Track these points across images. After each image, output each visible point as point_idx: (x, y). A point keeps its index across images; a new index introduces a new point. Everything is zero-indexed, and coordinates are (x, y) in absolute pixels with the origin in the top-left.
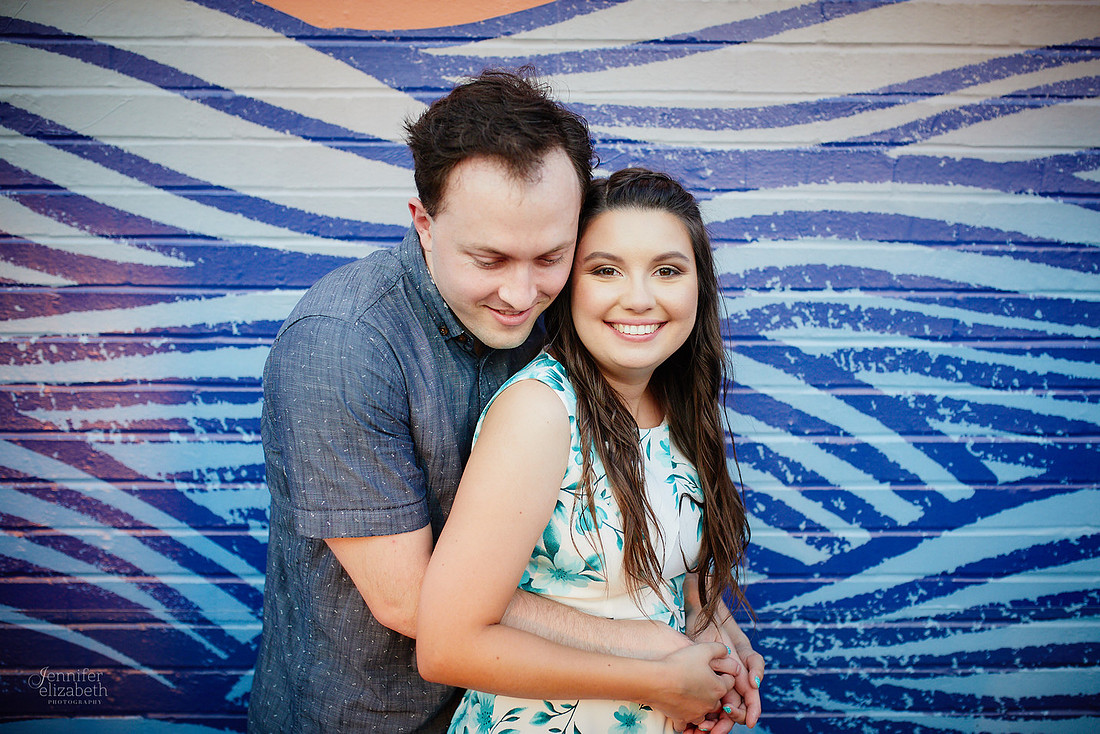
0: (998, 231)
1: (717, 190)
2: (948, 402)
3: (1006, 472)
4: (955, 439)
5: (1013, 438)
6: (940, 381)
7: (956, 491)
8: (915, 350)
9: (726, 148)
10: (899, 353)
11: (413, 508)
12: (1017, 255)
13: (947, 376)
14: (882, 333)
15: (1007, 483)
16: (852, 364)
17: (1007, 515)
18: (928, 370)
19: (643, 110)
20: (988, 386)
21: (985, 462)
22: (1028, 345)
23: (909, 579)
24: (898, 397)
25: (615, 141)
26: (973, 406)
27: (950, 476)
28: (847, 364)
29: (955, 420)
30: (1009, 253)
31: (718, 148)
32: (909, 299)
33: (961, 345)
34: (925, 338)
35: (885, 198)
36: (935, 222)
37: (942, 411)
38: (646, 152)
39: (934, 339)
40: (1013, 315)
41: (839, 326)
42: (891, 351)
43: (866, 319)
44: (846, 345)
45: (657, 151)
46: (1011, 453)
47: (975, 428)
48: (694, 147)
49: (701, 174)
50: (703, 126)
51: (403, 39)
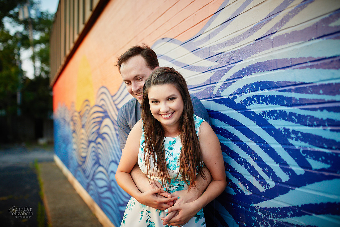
0: (304, 58)
1: (236, 63)
2: (295, 132)
3: (316, 165)
4: (297, 147)
5: (317, 149)
6: (290, 123)
7: (299, 171)
8: (282, 111)
9: (237, 49)
10: (278, 112)
12: (311, 67)
13: (293, 121)
14: (273, 105)
15: (316, 170)
16: (267, 117)
17: (316, 185)
18: (286, 118)
19: (222, 43)
20: (306, 125)
21: (307, 159)
22: (317, 106)
23: (287, 206)
24: (279, 129)
25: (219, 54)
26: (302, 133)
27: (296, 164)
28: (266, 117)
29: (296, 140)
30: (308, 66)
31: (235, 49)
32: (279, 91)
33: (296, 108)
34: (285, 105)
35: (271, 54)
36: (284, 59)
37: (292, 136)
38: (223, 55)
39: (287, 106)
40: (312, 93)
41: (262, 103)
42: (275, 111)
43: (269, 100)
44: (264, 110)
45: (225, 54)
46: (316, 156)
47: (303, 144)
48: (231, 51)
49: (233, 58)
50: (232, 44)
51: (191, 40)
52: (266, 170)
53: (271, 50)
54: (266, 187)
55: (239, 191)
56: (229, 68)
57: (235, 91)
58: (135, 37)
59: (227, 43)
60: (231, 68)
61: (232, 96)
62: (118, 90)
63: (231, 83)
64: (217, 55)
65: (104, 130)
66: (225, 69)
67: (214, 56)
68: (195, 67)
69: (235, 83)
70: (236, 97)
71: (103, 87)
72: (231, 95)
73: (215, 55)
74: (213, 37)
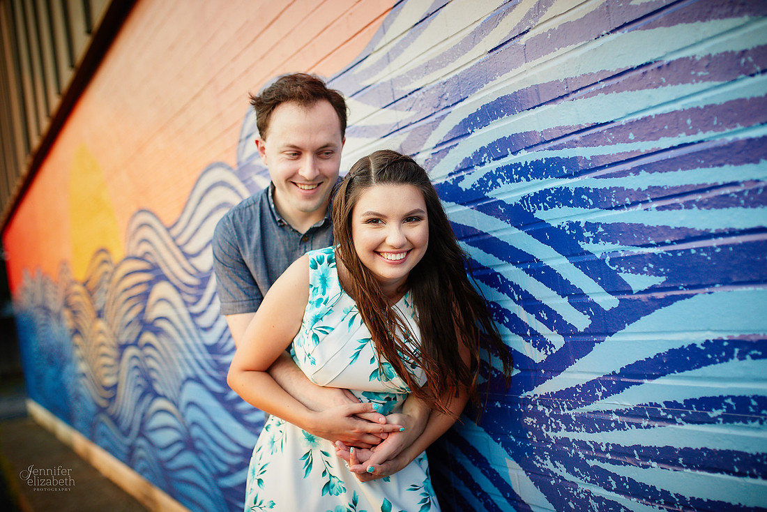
0: (591, 74)
1: (452, 105)
2: (591, 226)
3: (638, 282)
4: (598, 256)
5: (636, 251)
6: (580, 210)
7: (608, 302)
8: (561, 188)
9: (451, 76)
10: (553, 192)
11: (244, 303)
12: (606, 90)
13: (584, 204)
14: (541, 179)
15: (640, 292)
16: (531, 207)
17: (645, 322)
18: (571, 202)
19: (418, 68)
20: (611, 208)
21: (620, 274)
22: (628, 166)
23: (594, 377)
24: (559, 226)
25: (413, 92)
26: (605, 226)
27: (601, 289)
28: (529, 208)
29: (595, 241)
30: (600, 90)
31: (448, 77)
32: (550, 149)
33: (587, 177)
34: (565, 177)
35: (524, 76)
36: (552, 83)
37: (586, 234)
38: (424, 93)
39: (570, 176)
40: (614, 142)
41: (519, 180)
42: (547, 191)
43: (531, 170)
44: (524, 193)
45: (427, 91)
46: (636, 264)
47: (610, 247)
48: (440, 81)
49: (445, 97)
50: (440, 66)
51: (348, 70)
52: (543, 315)
53: (524, 66)
54: (547, 352)
55: (493, 372)
56: (439, 118)
57: (459, 166)
58: (209, 83)
59: (428, 67)
60: (443, 117)
61: (454, 177)
62: (183, 212)
63: (447, 150)
64: (410, 94)
65: (156, 311)
66: (432, 122)
67: (403, 98)
68: (364, 129)
69: (456, 148)
70: (462, 178)
71: (141, 211)
72: (450, 175)
73: (406, 96)
74: (395, 57)
